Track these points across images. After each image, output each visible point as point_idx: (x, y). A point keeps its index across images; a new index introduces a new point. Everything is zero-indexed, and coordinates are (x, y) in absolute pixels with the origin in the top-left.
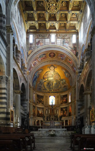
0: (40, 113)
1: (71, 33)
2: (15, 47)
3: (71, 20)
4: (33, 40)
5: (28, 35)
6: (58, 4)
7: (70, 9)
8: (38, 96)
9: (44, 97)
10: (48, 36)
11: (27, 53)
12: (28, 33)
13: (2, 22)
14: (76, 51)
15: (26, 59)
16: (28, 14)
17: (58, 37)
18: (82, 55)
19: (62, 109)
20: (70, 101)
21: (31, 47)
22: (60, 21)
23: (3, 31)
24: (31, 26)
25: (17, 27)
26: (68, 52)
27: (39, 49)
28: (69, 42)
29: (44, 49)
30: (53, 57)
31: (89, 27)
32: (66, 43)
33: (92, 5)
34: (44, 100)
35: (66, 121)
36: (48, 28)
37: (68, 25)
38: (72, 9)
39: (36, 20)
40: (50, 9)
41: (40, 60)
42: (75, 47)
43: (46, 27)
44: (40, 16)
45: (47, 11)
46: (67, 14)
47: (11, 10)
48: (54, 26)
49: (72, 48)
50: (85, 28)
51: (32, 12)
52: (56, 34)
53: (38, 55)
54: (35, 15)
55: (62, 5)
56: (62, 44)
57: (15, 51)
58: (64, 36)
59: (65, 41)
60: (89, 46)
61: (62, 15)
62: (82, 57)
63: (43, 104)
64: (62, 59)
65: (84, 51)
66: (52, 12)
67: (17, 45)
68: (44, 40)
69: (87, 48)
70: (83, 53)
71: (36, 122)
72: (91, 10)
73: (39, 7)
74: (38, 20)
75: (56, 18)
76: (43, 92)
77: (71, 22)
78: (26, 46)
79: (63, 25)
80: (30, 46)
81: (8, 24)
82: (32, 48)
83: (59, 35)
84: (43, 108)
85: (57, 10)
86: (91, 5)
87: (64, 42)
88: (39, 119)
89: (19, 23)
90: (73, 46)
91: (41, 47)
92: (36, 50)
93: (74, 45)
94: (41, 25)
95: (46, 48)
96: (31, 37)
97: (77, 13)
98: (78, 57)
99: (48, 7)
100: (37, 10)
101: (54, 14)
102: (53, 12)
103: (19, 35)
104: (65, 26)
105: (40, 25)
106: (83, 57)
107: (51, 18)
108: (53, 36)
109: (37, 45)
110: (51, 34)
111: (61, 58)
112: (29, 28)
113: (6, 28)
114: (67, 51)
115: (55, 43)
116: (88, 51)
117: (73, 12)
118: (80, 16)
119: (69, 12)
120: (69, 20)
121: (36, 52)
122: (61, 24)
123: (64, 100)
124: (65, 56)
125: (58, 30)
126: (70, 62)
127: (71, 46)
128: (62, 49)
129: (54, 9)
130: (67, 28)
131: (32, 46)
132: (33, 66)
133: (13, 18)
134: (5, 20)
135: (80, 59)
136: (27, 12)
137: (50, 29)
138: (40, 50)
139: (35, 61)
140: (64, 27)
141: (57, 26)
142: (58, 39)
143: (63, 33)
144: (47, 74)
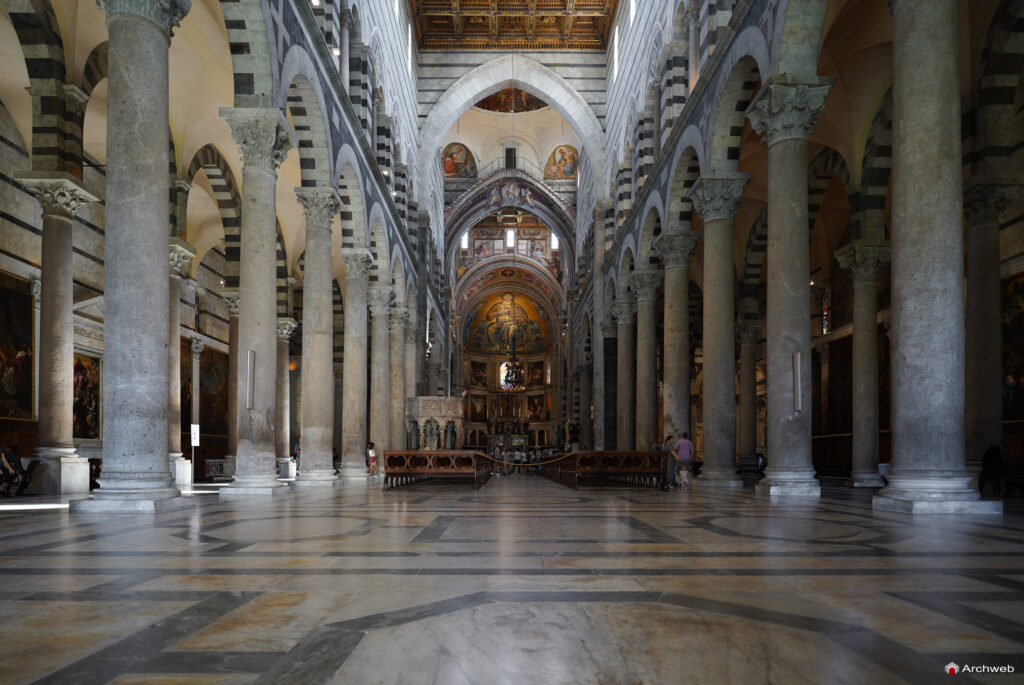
0: (479, 409)
4: (469, 244)
8: (474, 364)
9: (488, 366)
10: (499, 234)
11: (457, 272)
14: (559, 269)
17: (520, 236)
19: (531, 399)
20: (549, 381)
21: (463, 259)
26: (542, 272)
27: (480, 264)
28: (544, 247)
29: (491, 263)
30: (509, 276)
32: (537, 249)
34: (487, 374)
35: (541, 433)
36: (499, 222)
41: (482, 283)
42: (556, 260)
48: (513, 218)
49: (550, 261)
52: (518, 231)
53: (478, 277)
56: (529, 254)
58: (534, 234)
59: (536, 245)
63: (484, 385)
68: (491, 242)
71: (468, 436)
76: (486, 353)
80: (461, 256)
82: (467, 263)
83: (524, 232)
84: (484, 397)
87: (532, 248)
88: (474, 428)
90: (551, 257)
92: (474, 268)
93: (555, 254)
95: (495, 262)
98: (564, 282)
108: (511, 235)
109: (476, 255)
110: (505, 231)
111: (528, 279)
114: (539, 270)
115: (515, 250)
121: (476, 270)
123: (537, 376)
124: (537, 278)
125: (522, 223)
126: (548, 290)
127: (548, 257)
128: (530, 265)
131: (467, 256)
132: (466, 298)
138: (483, 267)
139: (472, 288)
141: (519, 220)
142: (520, 241)
143: (532, 227)
144: (495, 308)
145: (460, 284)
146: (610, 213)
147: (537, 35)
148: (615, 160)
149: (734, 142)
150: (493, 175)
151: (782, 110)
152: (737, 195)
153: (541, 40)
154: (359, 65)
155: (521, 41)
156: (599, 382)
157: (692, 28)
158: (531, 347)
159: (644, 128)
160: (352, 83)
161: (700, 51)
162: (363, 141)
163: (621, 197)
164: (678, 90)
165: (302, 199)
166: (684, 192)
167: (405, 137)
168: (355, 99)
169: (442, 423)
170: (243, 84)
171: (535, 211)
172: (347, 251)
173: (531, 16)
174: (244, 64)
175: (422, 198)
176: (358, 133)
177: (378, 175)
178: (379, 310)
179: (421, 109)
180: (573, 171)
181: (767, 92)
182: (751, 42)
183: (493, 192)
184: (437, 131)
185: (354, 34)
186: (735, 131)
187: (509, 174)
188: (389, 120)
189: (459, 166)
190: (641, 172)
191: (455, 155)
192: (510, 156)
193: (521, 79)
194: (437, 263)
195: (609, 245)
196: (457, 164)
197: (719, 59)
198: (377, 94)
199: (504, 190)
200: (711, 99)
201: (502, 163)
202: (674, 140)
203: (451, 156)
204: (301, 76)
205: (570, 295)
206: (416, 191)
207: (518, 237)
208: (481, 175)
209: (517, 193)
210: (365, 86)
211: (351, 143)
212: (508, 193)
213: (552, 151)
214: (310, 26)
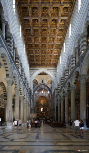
0: (38, 114)
4: (37, 93)
8: (37, 108)
20: (48, 111)
21: (36, 95)
26: (47, 96)
27: (38, 95)
30: (42, 97)
35: (47, 117)
53: (38, 97)
56: (45, 94)
68: (40, 92)
76: (39, 107)
93: (49, 94)
95: (40, 95)
108: (43, 91)
123: (46, 110)
132: (36, 100)
141: (44, 89)
143: (45, 91)
144: (40, 101)
145: (35, 98)
146: (57, 89)
147: (47, 65)
148: (58, 82)
149: (75, 82)
150: (40, 84)
151: (82, 79)
152: (76, 89)
153: (47, 66)
154: (22, 71)
155: (44, 66)
156: (55, 111)
157: (69, 66)
158: (45, 106)
159: (62, 79)
160: (21, 73)
161: (70, 69)
162: (23, 81)
163: (59, 87)
164: (67, 74)
165: (15, 89)
166: (68, 88)
167: (28, 80)
168: (22, 75)
169: (34, 117)
170: (7, 75)
171: (46, 89)
172: (21, 95)
173: (46, 63)
174: (7, 73)
175: (30, 87)
176: (22, 80)
177: (25, 85)
178: (25, 103)
179: (30, 75)
180: (51, 83)
181: (80, 76)
182: (78, 69)
183: (40, 86)
184: (32, 78)
185: (22, 66)
186: (75, 80)
187: (42, 84)
188: (26, 77)
190: (62, 84)
192: (43, 81)
193: (44, 71)
194: (32, 95)
195: (57, 94)
196: (35, 82)
197: (73, 71)
198: (25, 74)
200: (72, 76)
201: (41, 82)
202: (66, 81)
204: (15, 74)
205: (51, 100)
206: (30, 86)
207: (44, 92)
208: (38, 84)
210: (23, 73)
211: (21, 81)
212: (42, 86)
213: (48, 80)
214: (16, 67)
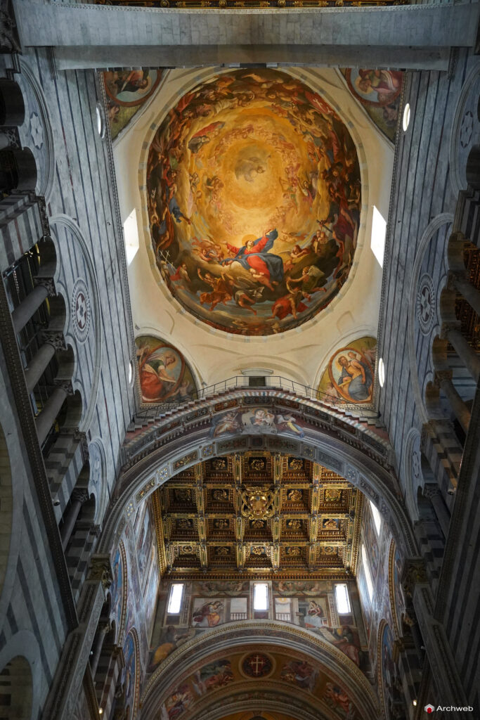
1: (327, 577)
2: (104, 632)
3: (320, 539)
4: (184, 604)
5: (165, 584)
6: (274, 496)
7: (315, 508)
10: (240, 589)
11: (152, 655)
12: (167, 579)
13: (82, 546)
14: (358, 647)
15: (140, 685)
16: (177, 521)
17: (279, 591)
18: (389, 664)
21: (169, 630)
22: (283, 539)
23: (75, 573)
24: (180, 556)
25: (132, 557)
26: (326, 654)
27: (202, 638)
28: (324, 609)
29: (222, 637)
30: (260, 675)
31: (391, 561)
32: (312, 613)
33: (383, 500)
36: (240, 563)
37: (313, 551)
38: (320, 509)
39: (203, 536)
40: (252, 508)
41: (205, 688)
42: (350, 631)
43: (235, 559)
44: (215, 527)
45: (240, 514)
46: (306, 521)
47: (123, 513)
48: (264, 555)
49: (339, 633)
50: (377, 562)
51: (191, 516)
52: (273, 583)
54: (201, 525)
55: (289, 499)
56: (297, 620)
57: (100, 648)
58: (303, 589)
59: (308, 605)
60: (406, 628)
61: (290, 524)
62: (388, 673)
64: (304, 685)
65: (390, 647)
66: (255, 516)
67: (113, 622)
68: (225, 602)
69: (402, 636)
70: (388, 655)
72: (383, 512)
73: (216, 503)
74: (207, 538)
75: (270, 533)
77: (322, 543)
78: (148, 627)
79: (295, 552)
80: (166, 626)
81: (101, 551)
82: (176, 636)
83: (284, 585)
85: (274, 512)
86: (381, 500)
87: (302, 611)
89: (140, 547)
90: (340, 627)
91: (211, 630)
92: (189, 645)
93: (344, 619)
94: (216, 553)
95: (231, 635)
96: (177, 591)
97: (340, 518)
98: (372, 673)
99: (245, 503)
100: (208, 511)
101: (265, 522)
102: (261, 516)
103: (131, 584)
104: (303, 556)
105: (213, 552)
106: (395, 675)
107: (253, 533)
109: (194, 623)
110: (251, 583)
111: (299, 678)
112: (175, 561)
113: (90, 566)
114: (318, 649)
115: (271, 614)
116: (407, 648)
117: (326, 516)
118: (350, 525)
119: (313, 516)
120: (314, 537)
121: (190, 652)
122: (287, 549)
124: (316, 670)
125: (280, 569)
126: (341, 698)
127: (333, 627)
128: (300, 640)
129: (263, 508)
130: (312, 562)
131: (176, 626)
133: (124, 534)
134: (95, 541)
135: (382, 684)
136: (176, 515)
137: (249, 563)
138: (206, 644)
139: (180, 697)
140: (298, 558)
141: (274, 555)
142: (278, 600)
143: (298, 577)
145: (155, 677)
150: (227, 393)
183: (225, 418)
187: (254, 393)
189: (168, 388)
191: (161, 367)
196: (165, 384)
199: (246, 418)
201: (243, 382)
203: (156, 365)
207: (274, 593)
209: (269, 419)
212: (253, 420)
213: (326, 363)
